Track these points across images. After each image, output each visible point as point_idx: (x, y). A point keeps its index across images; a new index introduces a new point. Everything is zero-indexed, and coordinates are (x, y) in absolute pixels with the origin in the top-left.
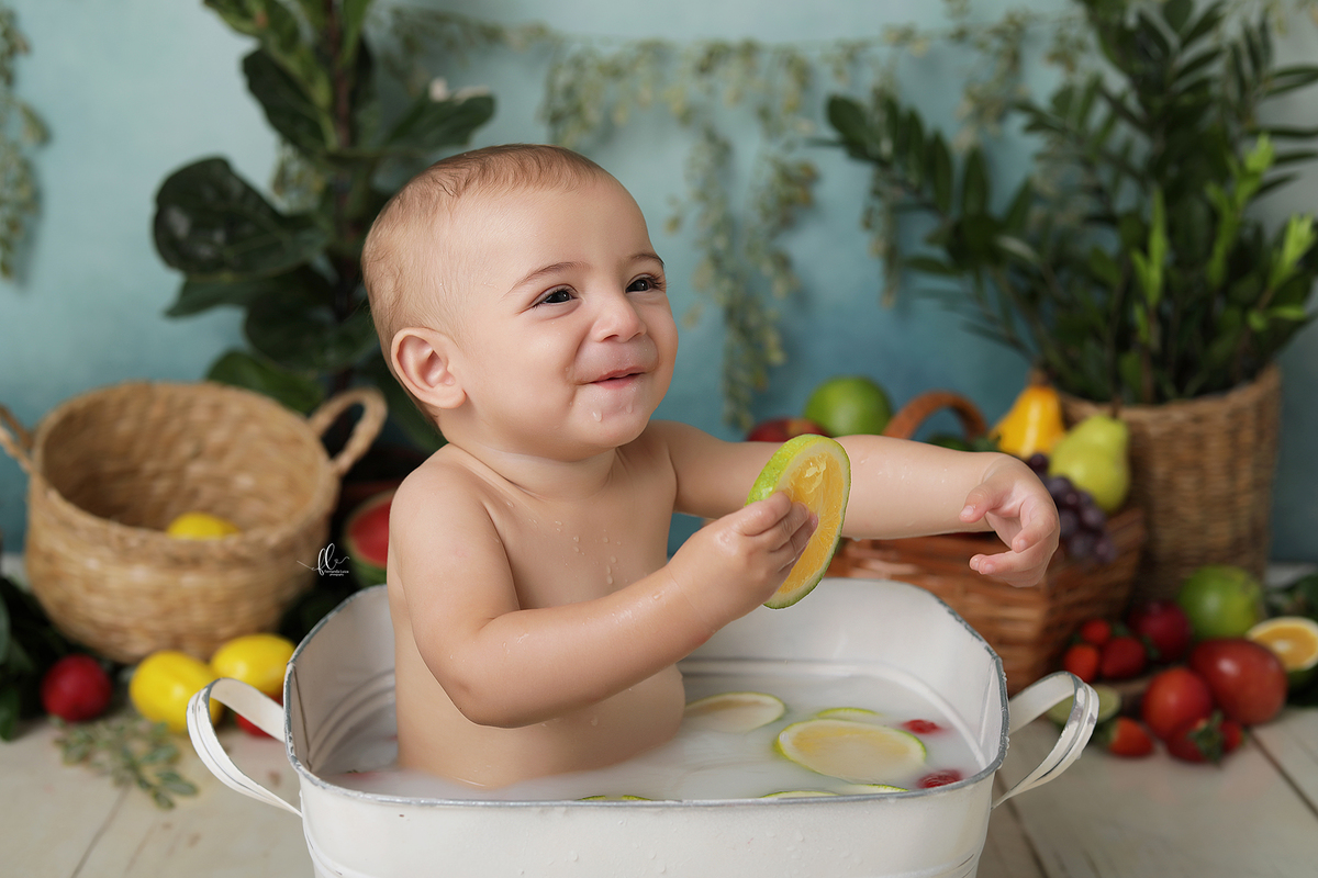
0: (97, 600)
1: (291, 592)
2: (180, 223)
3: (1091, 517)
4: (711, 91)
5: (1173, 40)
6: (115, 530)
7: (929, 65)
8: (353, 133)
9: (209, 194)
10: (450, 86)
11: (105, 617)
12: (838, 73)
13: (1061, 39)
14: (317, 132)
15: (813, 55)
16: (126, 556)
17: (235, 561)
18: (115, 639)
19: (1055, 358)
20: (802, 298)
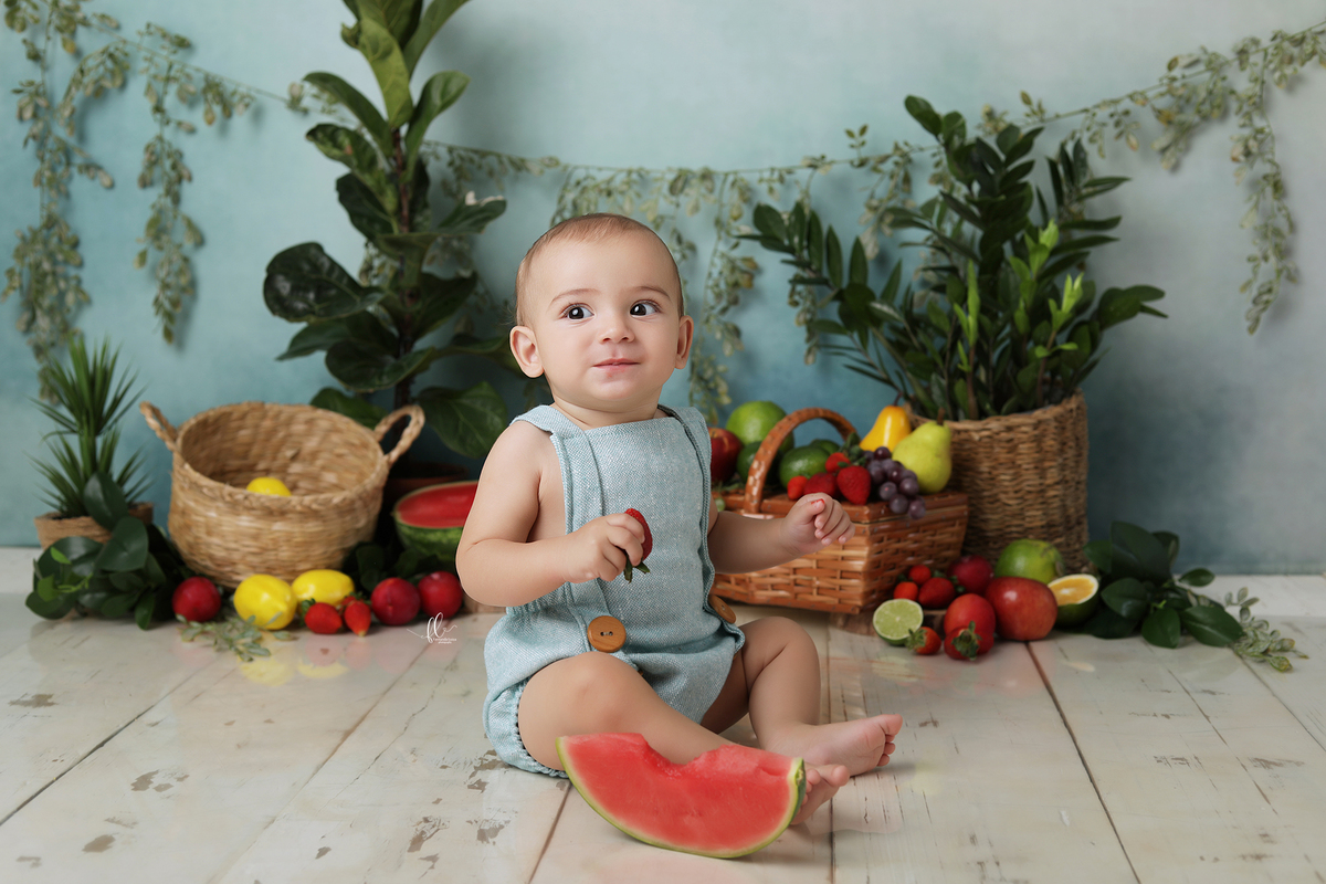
0: (215, 540)
1: (351, 542)
2: (284, 287)
3: (907, 486)
4: (678, 205)
5: (1003, 157)
6: (228, 489)
7: (841, 187)
8: (412, 227)
9: (306, 267)
10: (477, 197)
11: (220, 554)
12: (771, 190)
13: (937, 164)
14: (387, 228)
15: (751, 179)
16: (235, 507)
17: (309, 514)
18: (227, 569)
19: (921, 394)
20: (748, 359)
